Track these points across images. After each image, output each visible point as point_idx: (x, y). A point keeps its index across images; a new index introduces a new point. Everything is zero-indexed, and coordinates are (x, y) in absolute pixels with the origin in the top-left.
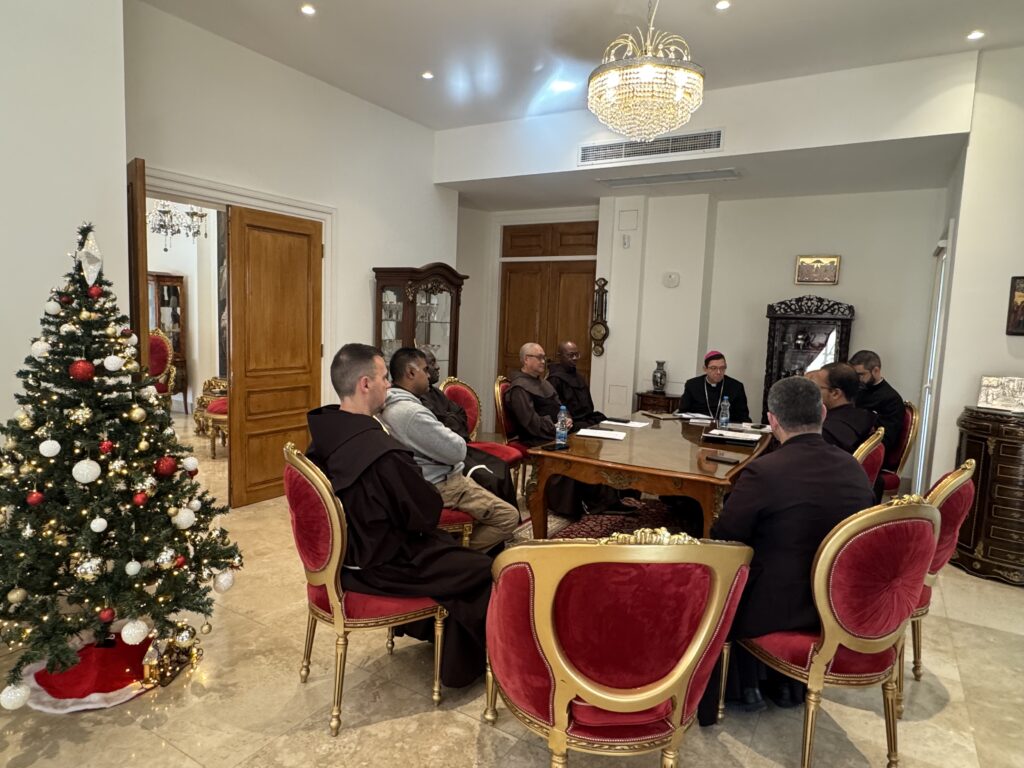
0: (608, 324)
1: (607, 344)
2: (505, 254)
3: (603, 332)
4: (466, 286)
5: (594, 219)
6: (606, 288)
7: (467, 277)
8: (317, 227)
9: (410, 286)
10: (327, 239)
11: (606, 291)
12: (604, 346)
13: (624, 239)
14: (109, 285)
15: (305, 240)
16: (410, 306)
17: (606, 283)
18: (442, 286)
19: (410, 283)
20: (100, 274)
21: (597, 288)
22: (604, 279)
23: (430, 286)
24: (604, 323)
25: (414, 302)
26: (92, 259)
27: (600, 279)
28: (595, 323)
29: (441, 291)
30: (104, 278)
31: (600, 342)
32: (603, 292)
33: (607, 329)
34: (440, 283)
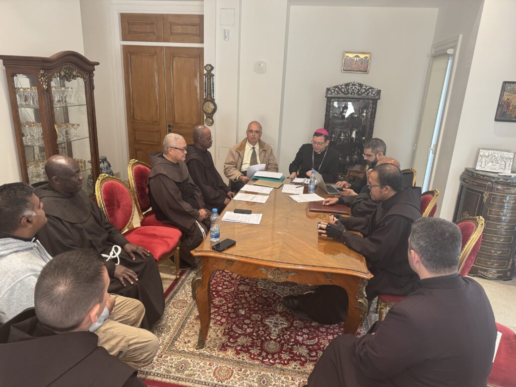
0: (216, 101)
1: (216, 116)
2: (124, 39)
3: (212, 107)
5: (200, 13)
6: (213, 72)
7: (98, 64)
9: (43, 75)
11: (213, 75)
12: (214, 118)
13: (225, 33)
16: (45, 95)
17: (212, 68)
18: (74, 73)
19: (42, 72)
21: (205, 72)
22: (210, 65)
23: (63, 73)
24: (213, 101)
25: (49, 90)
27: (207, 65)
28: (206, 100)
29: (74, 77)
31: (210, 115)
32: (210, 76)
33: (215, 105)
34: (72, 70)
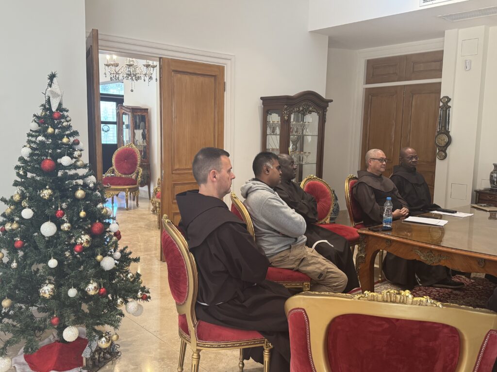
0: (451, 134)
1: (450, 150)
2: (367, 82)
3: (447, 140)
4: (331, 107)
5: (441, 49)
6: (449, 104)
7: (331, 101)
8: (221, 69)
9: (286, 109)
10: (228, 78)
11: (450, 107)
12: (447, 151)
13: (466, 63)
14: (67, 111)
15: (212, 79)
16: (285, 124)
17: (449, 100)
18: (311, 109)
19: (285, 107)
20: (60, 104)
21: (441, 104)
22: (447, 97)
23: (301, 109)
24: (447, 133)
25: (289, 120)
26: (56, 95)
27: (444, 97)
28: (440, 133)
29: (310, 112)
30: (64, 106)
31: (444, 148)
32: (446, 108)
33: (450, 138)
34: (310, 106)
